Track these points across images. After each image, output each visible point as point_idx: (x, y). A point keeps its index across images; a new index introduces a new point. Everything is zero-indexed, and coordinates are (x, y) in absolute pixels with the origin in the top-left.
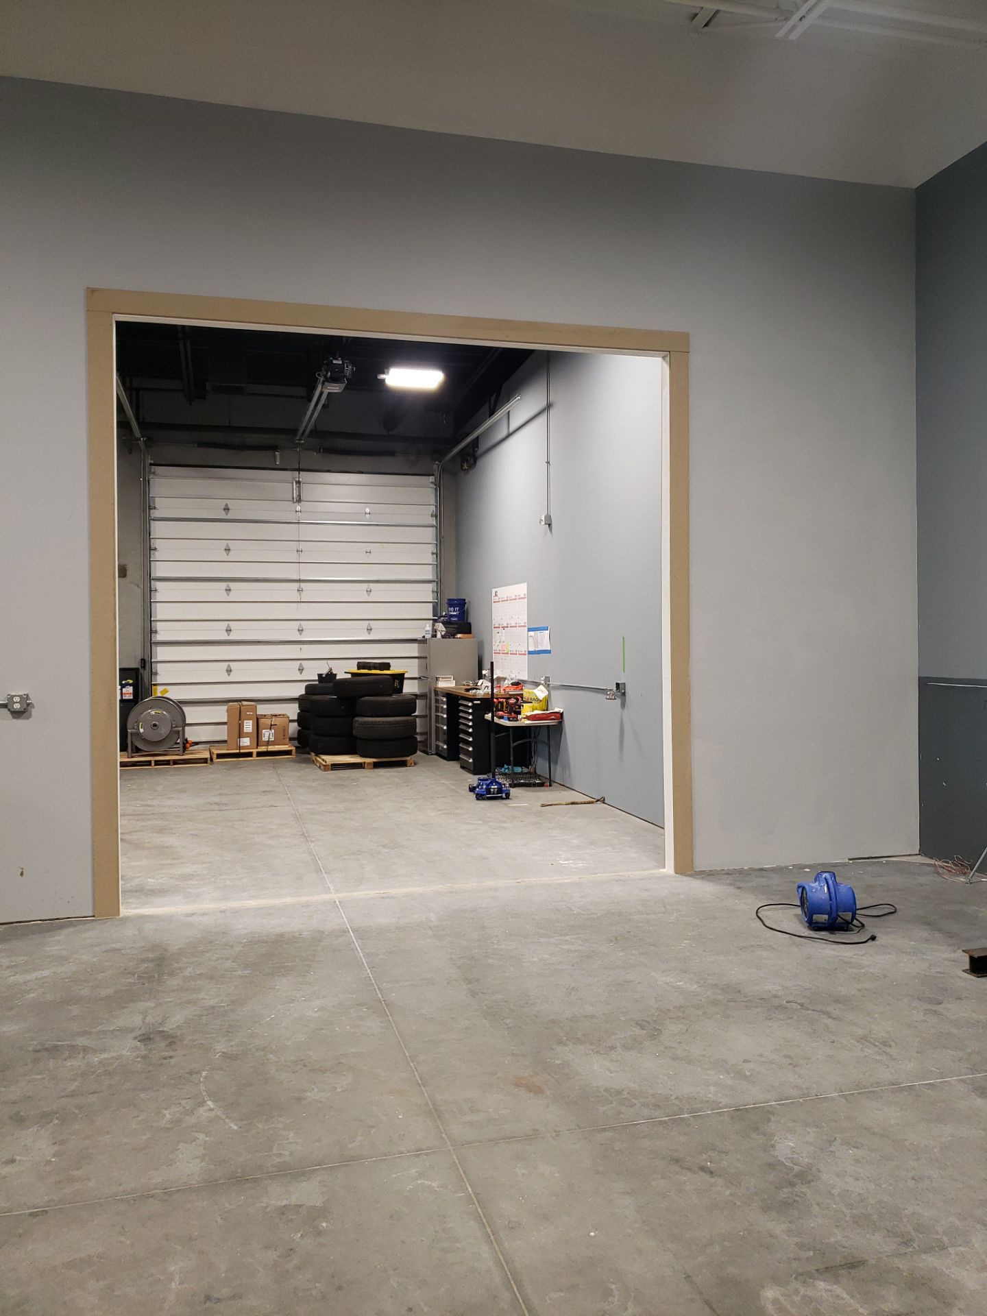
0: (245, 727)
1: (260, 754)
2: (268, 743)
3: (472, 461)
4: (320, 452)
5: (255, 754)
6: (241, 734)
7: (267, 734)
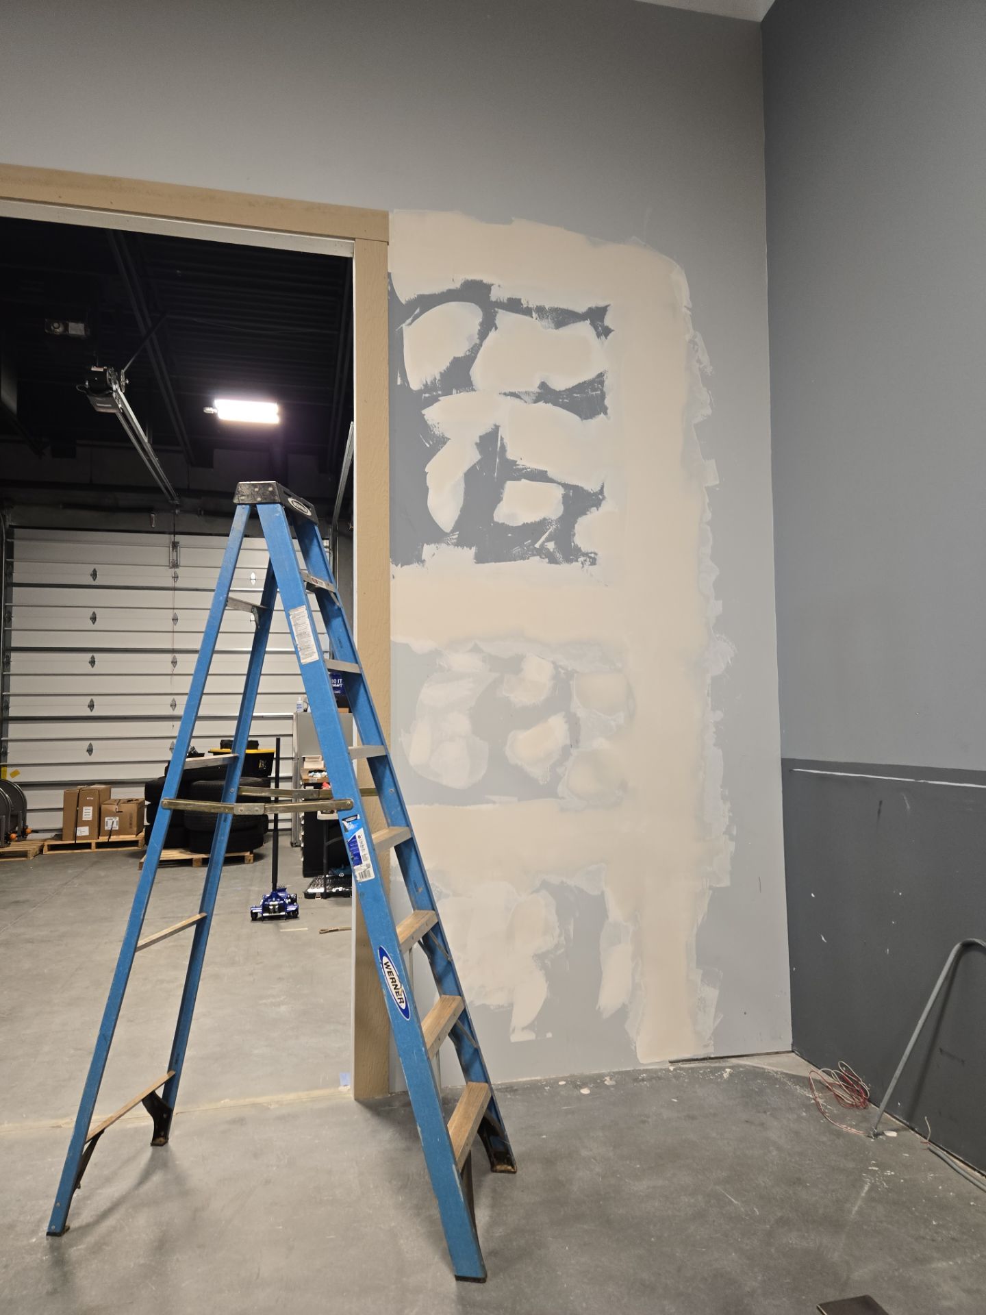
0: (84, 814)
1: (99, 845)
2: (110, 833)
4: (200, 514)
5: (93, 845)
6: (77, 822)
7: (110, 823)
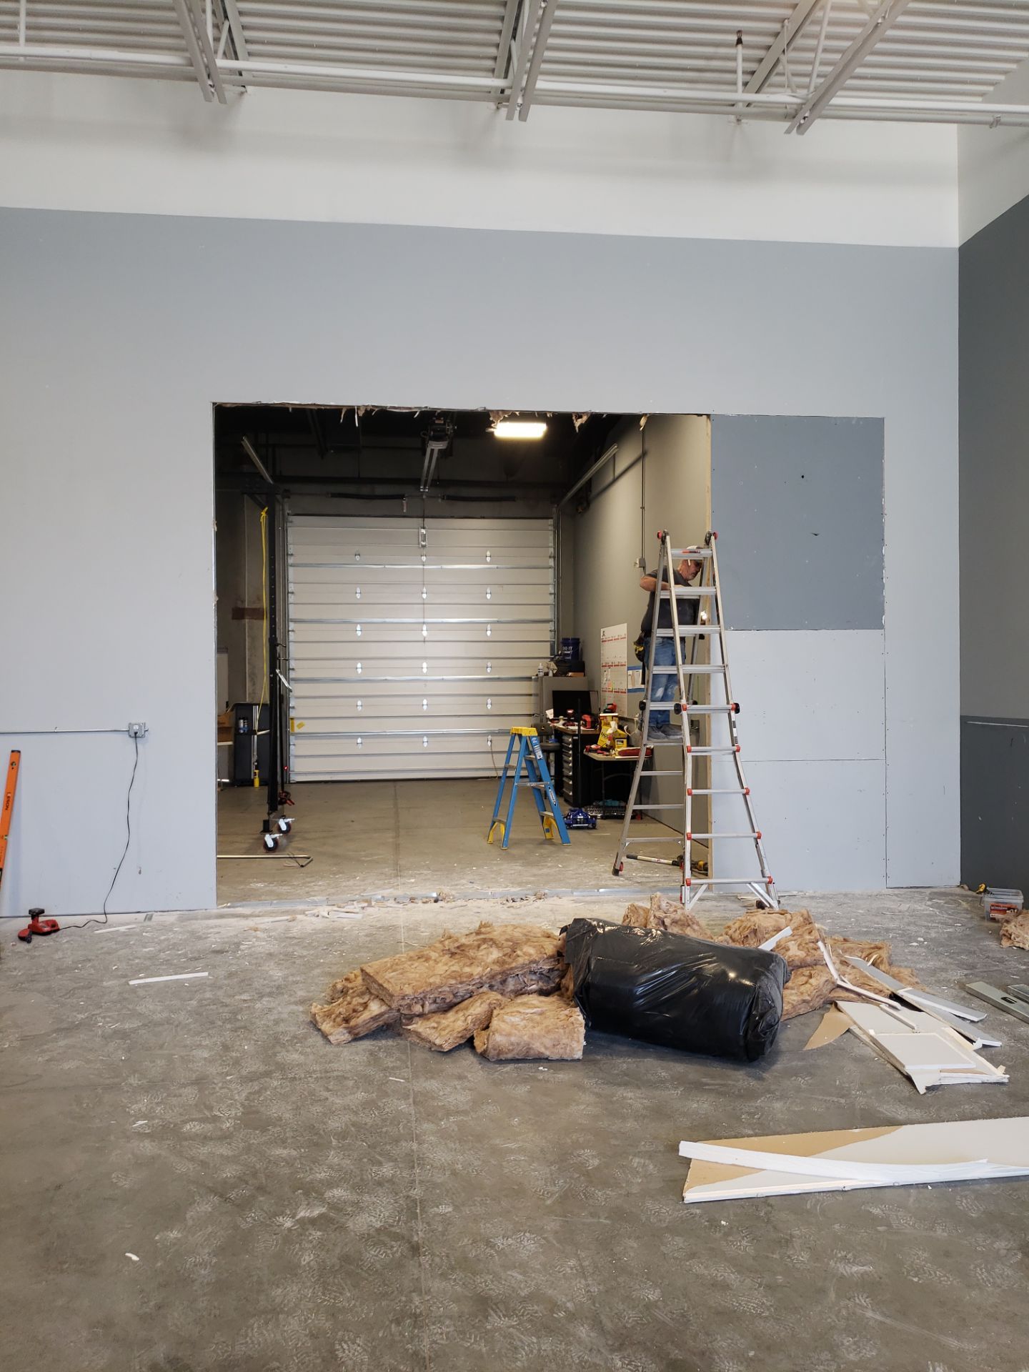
3: (585, 505)
4: (444, 499)
